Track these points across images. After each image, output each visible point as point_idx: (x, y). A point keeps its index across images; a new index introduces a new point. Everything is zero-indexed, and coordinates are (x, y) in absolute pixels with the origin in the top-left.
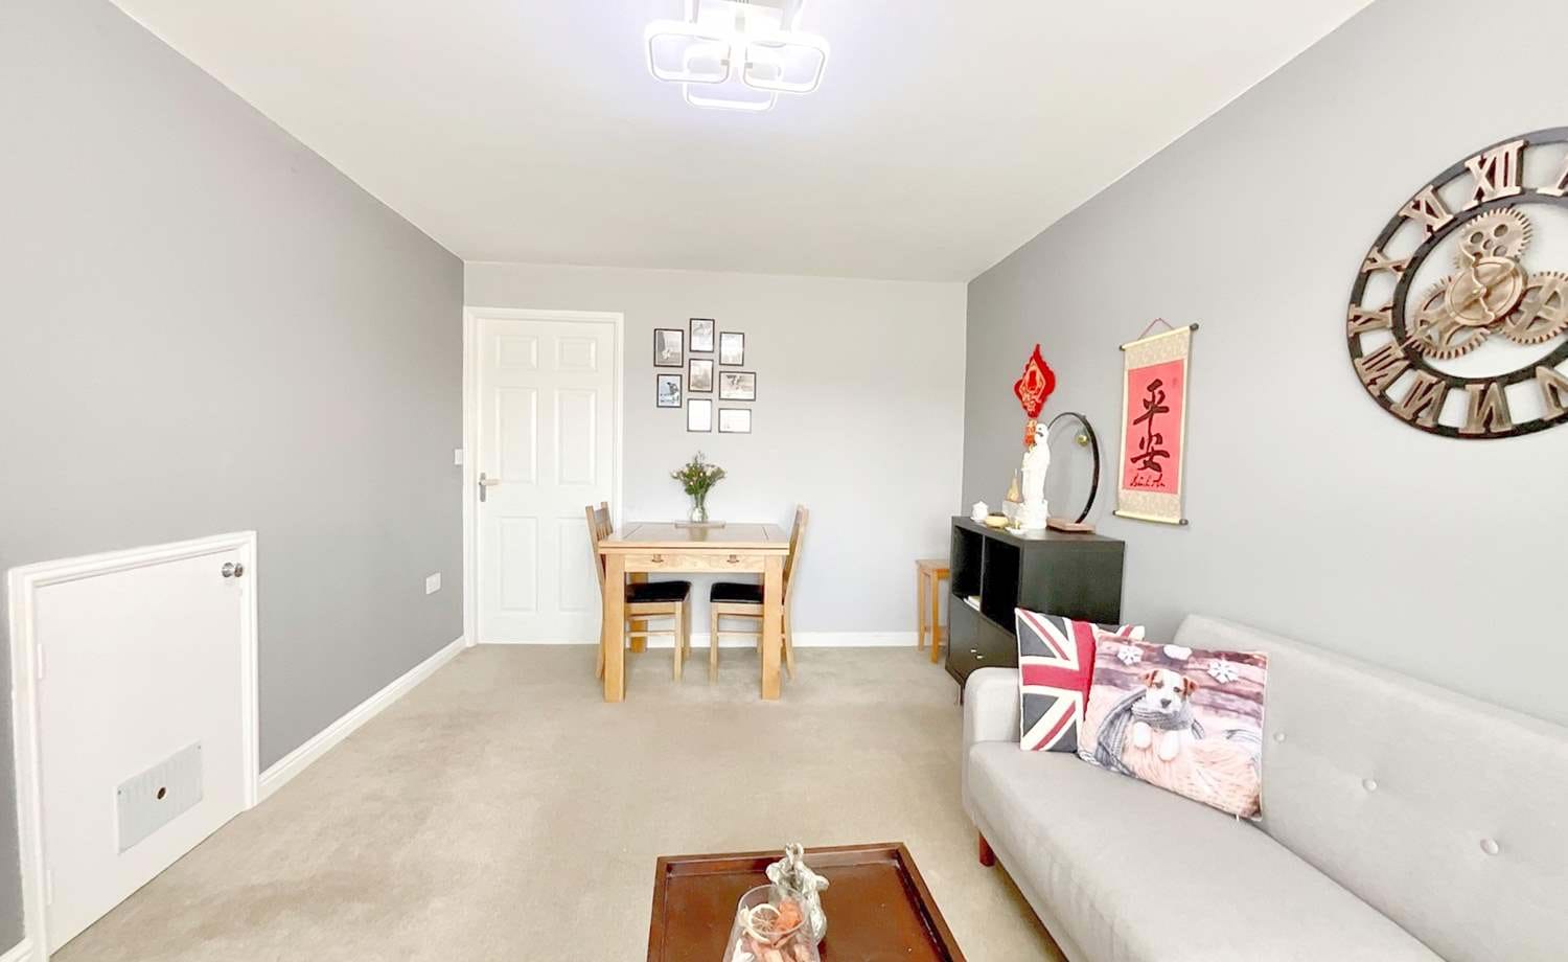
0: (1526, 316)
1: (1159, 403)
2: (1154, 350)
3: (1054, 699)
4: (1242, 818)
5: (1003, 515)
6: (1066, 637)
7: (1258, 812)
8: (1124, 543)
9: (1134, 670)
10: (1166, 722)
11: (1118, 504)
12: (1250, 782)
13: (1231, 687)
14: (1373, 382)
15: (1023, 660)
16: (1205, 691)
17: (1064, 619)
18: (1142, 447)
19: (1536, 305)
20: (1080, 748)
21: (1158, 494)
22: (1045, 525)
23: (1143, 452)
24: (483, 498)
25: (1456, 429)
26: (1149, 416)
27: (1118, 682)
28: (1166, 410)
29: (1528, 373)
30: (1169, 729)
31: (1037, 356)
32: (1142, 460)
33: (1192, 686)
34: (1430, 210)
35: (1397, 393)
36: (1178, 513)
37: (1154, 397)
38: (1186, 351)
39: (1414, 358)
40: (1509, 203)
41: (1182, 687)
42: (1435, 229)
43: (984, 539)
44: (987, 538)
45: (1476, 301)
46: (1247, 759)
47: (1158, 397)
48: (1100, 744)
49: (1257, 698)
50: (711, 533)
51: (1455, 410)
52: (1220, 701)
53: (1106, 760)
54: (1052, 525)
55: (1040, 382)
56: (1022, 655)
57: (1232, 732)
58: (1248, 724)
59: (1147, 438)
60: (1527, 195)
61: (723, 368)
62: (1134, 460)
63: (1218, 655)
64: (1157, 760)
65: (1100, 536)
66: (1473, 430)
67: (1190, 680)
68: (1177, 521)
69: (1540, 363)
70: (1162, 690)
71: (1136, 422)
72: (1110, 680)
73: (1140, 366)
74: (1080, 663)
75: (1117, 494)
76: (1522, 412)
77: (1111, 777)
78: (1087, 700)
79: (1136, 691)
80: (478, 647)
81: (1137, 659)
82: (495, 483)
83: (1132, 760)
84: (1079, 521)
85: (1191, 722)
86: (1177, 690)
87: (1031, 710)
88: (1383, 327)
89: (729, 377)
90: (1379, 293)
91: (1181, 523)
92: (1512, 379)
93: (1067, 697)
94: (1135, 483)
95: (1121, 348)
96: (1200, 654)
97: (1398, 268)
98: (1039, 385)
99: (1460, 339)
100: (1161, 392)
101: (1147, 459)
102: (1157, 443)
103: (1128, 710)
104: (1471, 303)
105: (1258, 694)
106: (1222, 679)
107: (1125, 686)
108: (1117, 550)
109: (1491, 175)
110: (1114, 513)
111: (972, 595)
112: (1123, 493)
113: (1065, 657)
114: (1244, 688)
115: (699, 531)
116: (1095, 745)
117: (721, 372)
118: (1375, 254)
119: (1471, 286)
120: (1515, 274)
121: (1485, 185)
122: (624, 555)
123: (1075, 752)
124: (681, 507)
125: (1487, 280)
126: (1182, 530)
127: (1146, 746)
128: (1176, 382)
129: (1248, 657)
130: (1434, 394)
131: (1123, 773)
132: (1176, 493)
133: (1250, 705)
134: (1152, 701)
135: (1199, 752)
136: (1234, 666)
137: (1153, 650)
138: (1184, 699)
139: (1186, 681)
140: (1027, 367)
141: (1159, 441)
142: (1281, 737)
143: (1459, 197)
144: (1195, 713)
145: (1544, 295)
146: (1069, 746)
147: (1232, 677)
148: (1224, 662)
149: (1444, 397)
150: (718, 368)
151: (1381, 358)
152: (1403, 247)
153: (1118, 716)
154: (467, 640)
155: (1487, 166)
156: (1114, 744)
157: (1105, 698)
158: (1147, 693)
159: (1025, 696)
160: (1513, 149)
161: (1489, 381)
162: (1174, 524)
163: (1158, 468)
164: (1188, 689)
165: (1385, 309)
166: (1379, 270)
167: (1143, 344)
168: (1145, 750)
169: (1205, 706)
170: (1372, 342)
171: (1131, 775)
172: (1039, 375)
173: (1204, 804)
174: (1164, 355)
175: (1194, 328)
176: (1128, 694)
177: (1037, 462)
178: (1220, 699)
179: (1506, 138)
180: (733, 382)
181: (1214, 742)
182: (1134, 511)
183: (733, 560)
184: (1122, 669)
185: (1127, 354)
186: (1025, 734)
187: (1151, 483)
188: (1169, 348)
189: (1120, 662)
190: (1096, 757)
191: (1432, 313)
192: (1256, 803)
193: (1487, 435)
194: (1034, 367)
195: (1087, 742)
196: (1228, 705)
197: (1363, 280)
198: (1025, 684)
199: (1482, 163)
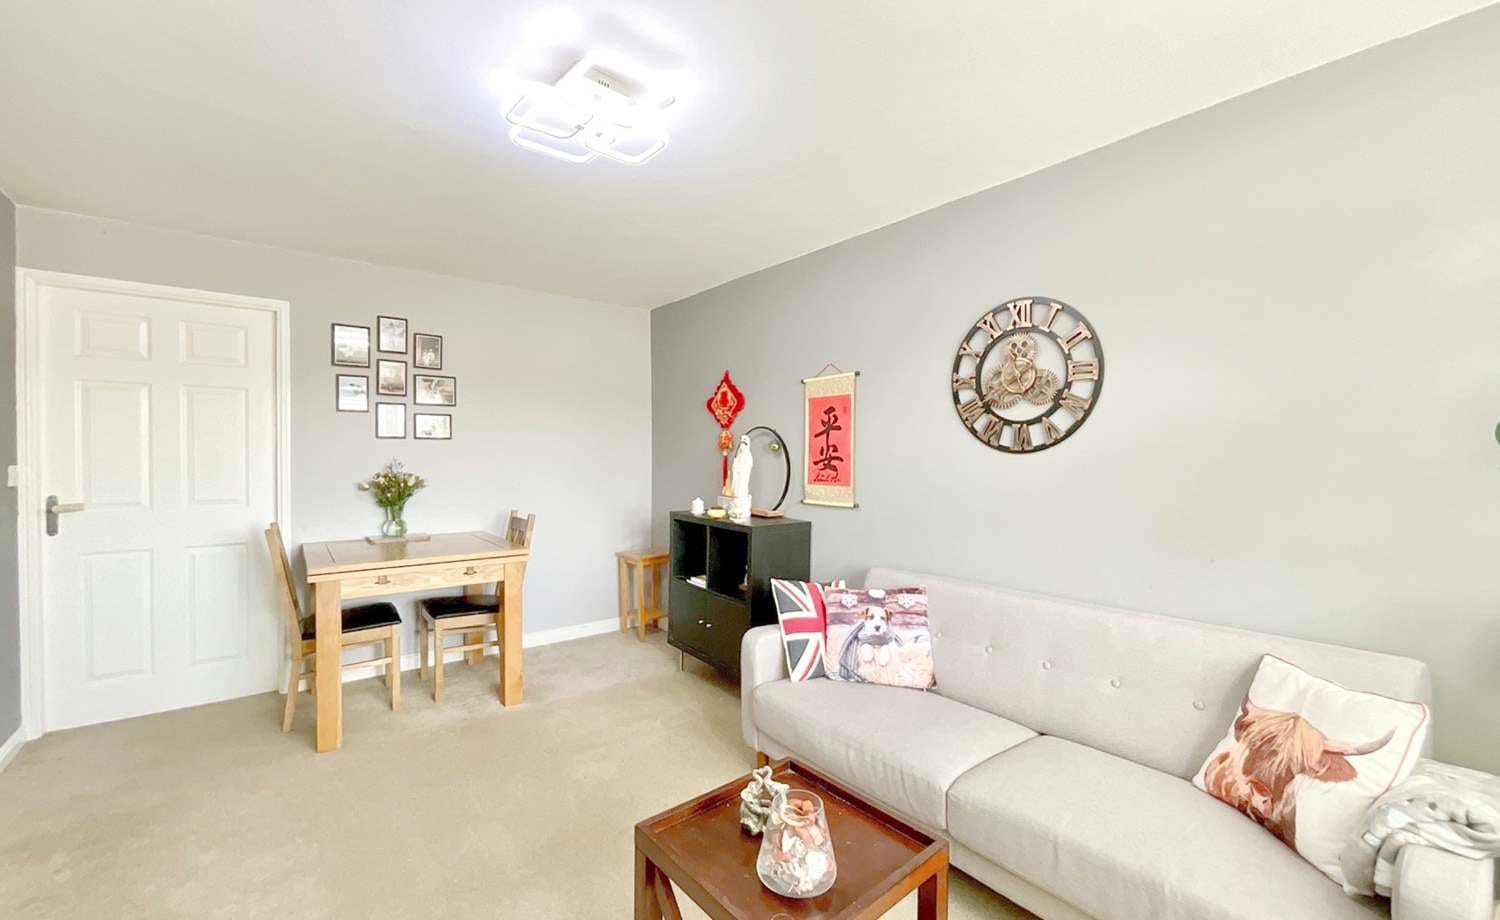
0: (1037, 391)
1: (834, 423)
2: (829, 385)
3: (806, 642)
4: (928, 690)
5: (721, 508)
6: (804, 593)
7: (935, 684)
8: (810, 523)
9: (853, 610)
10: (880, 641)
11: (804, 494)
12: (928, 666)
13: (912, 610)
14: (967, 419)
15: (781, 617)
16: (898, 616)
17: (801, 582)
18: (822, 453)
19: (1041, 386)
20: (828, 672)
21: (836, 487)
22: (749, 514)
23: (823, 457)
24: (52, 530)
25: (1008, 448)
26: (826, 432)
27: (846, 620)
28: (839, 428)
29: (1038, 420)
30: (882, 645)
31: (726, 380)
32: (822, 464)
33: (891, 613)
34: (991, 326)
35: (979, 426)
36: (851, 499)
37: (829, 419)
38: (853, 389)
39: (987, 408)
40: (1026, 330)
41: (885, 616)
42: (995, 337)
43: (708, 528)
44: (711, 527)
45: (1016, 380)
46: (926, 653)
47: (833, 419)
48: (841, 665)
49: (924, 614)
50: (410, 547)
51: (1007, 437)
52: (908, 620)
53: (847, 674)
54: (756, 513)
55: (729, 401)
56: (782, 613)
57: (917, 638)
58: (923, 632)
59: (825, 448)
60: (1034, 329)
61: (417, 371)
62: (816, 463)
63: (900, 591)
64: (878, 667)
65: (791, 520)
66: (1016, 449)
67: (889, 610)
68: (852, 506)
69: (1043, 415)
70: (875, 619)
71: (816, 436)
72: (840, 619)
73: (817, 396)
74: (818, 613)
75: (803, 487)
76: (1037, 440)
77: (852, 687)
78: (826, 637)
79: (858, 624)
80: (49, 737)
81: (855, 603)
82: (71, 509)
83: (864, 671)
84: (775, 509)
85: (894, 637)
86: (882, 618)
87: (793, 652)
88: (971, 388)
89: (425, 381)
90: (967, 369)
91: (855, 506)
92: (1030, 423)
93: (815, 637)
94: (817, 480)
95: (802, 382)
96: (889, 593)
97: (977, 356)
98: (731, 403)
99: (1008, 399)
100: (835, 416)
101: (826, 462)
102: (834, 451)
103: (856, 637)
104: (1014, 381)
105: (925, 612)
106: (907, 606)
107: (850, 623)
108: (806, 527)
109: (1019, 313)
110: (802, 502)
111: (695, 575)
112: (809, 488)
113: (808, 610)
114: (917, 609)
115: (395, 548)
116: (838, 667)
117: (415, 376)
118: (965, 345)
119: (1012, 373)
120: (1032, 368)
121: (1017, 320)
122: (339, 581)
123: (824, 676)
124: (371, 521)
125: (1020, 370)
126: (854, 512)
127: (870, 659)
128: (846, 410)
129: (917, 589)
130: (997, 428)
131: (858, 681)
132: (849, 485)
133: (922, 619)
134: (869, 630)
135: (901, 654)
136: (911, 596)
137: (863, 595)
138: (887, 623)
139: (886, 611)
140: (719, 388)
141: (835, 450)
142: (939, 635)
143: (1004, 322)
144: (896, 631)
145: (1044, 381)
146: (821, 674)
147: (912, 603)
148: (905, 595)
149: (1002, 430)
150: (412, 371)
151: (971, 403)
152: (978, 344)
153: (851, 643)
154: (29, 730)
155: (1018, 308)
156: (851, 666)
157: (839, 633)
158: (866, 624)
159: (789, 643)
160: (1028, 302)
161: (1022, 423)
162: (850, 508)
163: (835, 469)
164: (888, 617)
165: (972, 378)
166: (968, 355)
167: (819, 381)
168: (870, 662)
169: (901, 625)
170: (966, 396)
171: (863, 680)
172: (730, 395)
173: (906, 687)
174: (836, 391)
175: (857, 374)
176: (854, 627)
177: (743, 464)
178: (908, 618)
179: (1025, 296)
180: (430, 387)
181: (909, 647)
182: (817, 499)
183: (471, 572)
184: (846, 611)
185: (807, 386)
186: (793, 669)
187: (830, 479)
188: (840, 386)
189: (843, 606)
190: (842, 677)
191: (995, 383)
192: (933, 677)
193: (1023, 452)
194: (725, 388)
195: (833, 666)
196: (914, 622)
197: (958, 359)
198: (787, 634)
199: (1015, 307)
